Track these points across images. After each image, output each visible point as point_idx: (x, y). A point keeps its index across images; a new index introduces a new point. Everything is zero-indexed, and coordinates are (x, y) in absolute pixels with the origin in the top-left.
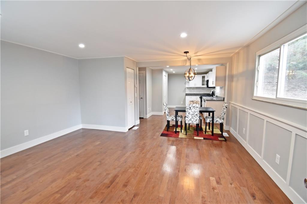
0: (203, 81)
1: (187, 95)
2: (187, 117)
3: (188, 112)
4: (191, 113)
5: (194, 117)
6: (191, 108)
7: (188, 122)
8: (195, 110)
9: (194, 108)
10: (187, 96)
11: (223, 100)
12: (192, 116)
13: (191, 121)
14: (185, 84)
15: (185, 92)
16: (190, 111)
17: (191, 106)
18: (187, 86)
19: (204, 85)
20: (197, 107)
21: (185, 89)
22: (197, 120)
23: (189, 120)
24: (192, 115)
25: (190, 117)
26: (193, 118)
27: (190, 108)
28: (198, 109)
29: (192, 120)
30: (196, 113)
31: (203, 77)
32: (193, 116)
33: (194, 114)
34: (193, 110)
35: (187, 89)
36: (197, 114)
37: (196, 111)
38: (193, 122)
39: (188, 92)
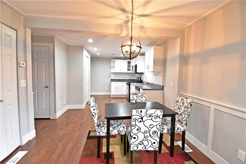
0: (129, 66)
1: (112, 80)
2: (135, 138)
3: (137, 127)
4: (144, 129)
5: (149, 138)
6: (144, 119)
7: (135, 148)
8: (151, 122)
9: (150, 118)
10: (112, 82)
11: (162, 88)
12: (146, 135)
13: (143, 145)
14: (110, 68)
15: (111, 78)
16: (141, 125)
17: (143, 114)
18: (112, 71)
19: (130, 71)
20: (157, 117)
21: (110, 74)
22: (154, 143)
23: (137, 143)
24: (145, 132)
25: (141, 136)
26: (147, 140)
27: (142, 118)
28: (158, 119)
29: (145, 143)
30: (155, 129)
31: (129, 63)
32: (148, 134)
33: (149, 131)
34: (148, 123)
35: (112, 75)
36: (157, 130)
37: (155, 124)
38: (147, 147)
39: (113, 77)
